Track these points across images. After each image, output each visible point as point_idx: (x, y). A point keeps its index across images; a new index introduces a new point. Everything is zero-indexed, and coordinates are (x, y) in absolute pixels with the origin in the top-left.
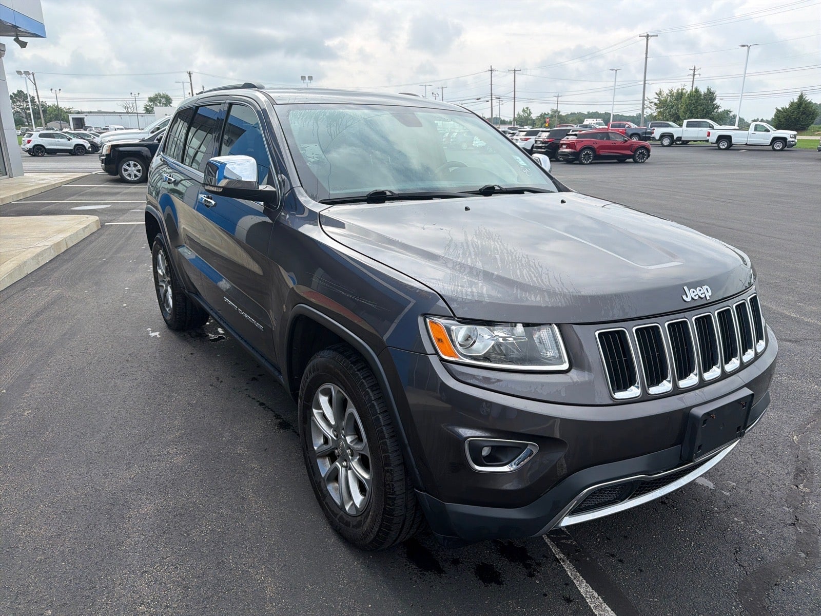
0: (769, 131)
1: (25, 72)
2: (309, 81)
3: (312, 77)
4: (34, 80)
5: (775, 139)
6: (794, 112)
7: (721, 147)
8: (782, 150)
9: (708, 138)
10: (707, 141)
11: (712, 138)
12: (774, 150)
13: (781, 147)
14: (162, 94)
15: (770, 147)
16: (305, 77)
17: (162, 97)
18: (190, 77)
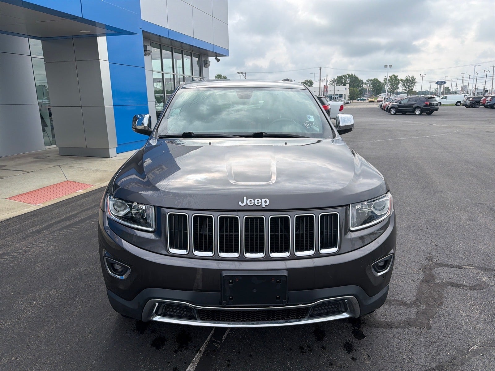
1: (241, 73)
2: (390, 68)
3: (391, 65)
4: (246, 76)
14: (308, 80)
16: (387, 66)
17: (308, 82)
18: (320, 70)
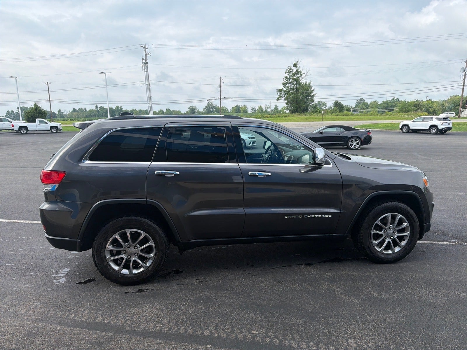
0: (47, 123)
5: (52, 127)
6: (34, 112)
7: (23, 133)
8: (56, 133)
9: (13, 128)
10: (13, 130)
11: (16, 128)
12: (53, 133)
13: (56, 131)
15: (50, 131)
